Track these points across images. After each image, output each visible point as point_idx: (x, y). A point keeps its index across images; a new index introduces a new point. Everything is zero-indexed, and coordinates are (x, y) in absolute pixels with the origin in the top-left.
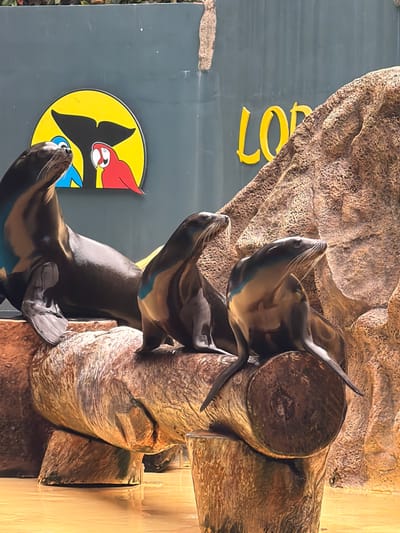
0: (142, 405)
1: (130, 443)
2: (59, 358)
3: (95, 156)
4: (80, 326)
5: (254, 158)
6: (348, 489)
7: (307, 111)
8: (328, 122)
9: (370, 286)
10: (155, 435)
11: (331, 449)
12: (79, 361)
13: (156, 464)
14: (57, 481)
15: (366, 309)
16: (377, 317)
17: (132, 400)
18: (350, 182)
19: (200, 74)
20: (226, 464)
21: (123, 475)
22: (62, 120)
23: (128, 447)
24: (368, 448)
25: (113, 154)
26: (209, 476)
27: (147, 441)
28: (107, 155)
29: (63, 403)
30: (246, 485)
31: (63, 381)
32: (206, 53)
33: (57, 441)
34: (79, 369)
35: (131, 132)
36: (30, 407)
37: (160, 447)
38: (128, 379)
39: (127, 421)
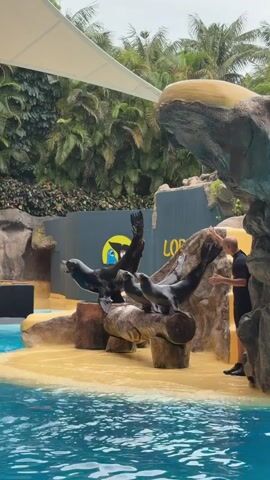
0: (136, 329)
2: (111, 315)
5: (168, 255)
6: (198, 353)
7: (184, 241)
8: (190, 244)
9: (203, 293)
10: (140, 338)
11: (192, 341)
12: (117, 315)
13: (140, 346)
14: (110, 351)
15: (202, 299)
16: (205, 302)
17: (133, 327)
19: (152, 230)
20: (161, 346)
21: (130, 349)
22: (111, 244)
23: (132, 341)
24: (203, 341)
26: (155, 350)
27: (138, 339)
29: (112, 328)
30: (167, 352)
31: (113, 321)
32: (154, 224)
33: (111, 338)
34: (117, 318)
36: (103, 329)
37: (142, 341)
38: (131, 320)
39: (131, 333)
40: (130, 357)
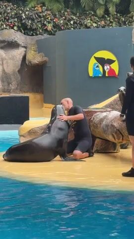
0: (119, 131)
1: (116, 141)
2: (97, 120)
3: (106, 68)
10: (123, 139)
12: (102, 120)
13: (124, 147)
14: (97, 152)
17: (117, 130)
19: (133, 45)
21: (115, 150)
23: (116, 142)
25: (110, 67)
27: (121, 140)
28: (108, 67)
31: (98, 125)
33: (97, 141)
34: (102, 122)
35: (114, 61)
37: (124, 142)
38: (115, 124)
39: (115, 136)
40: (115, 157)
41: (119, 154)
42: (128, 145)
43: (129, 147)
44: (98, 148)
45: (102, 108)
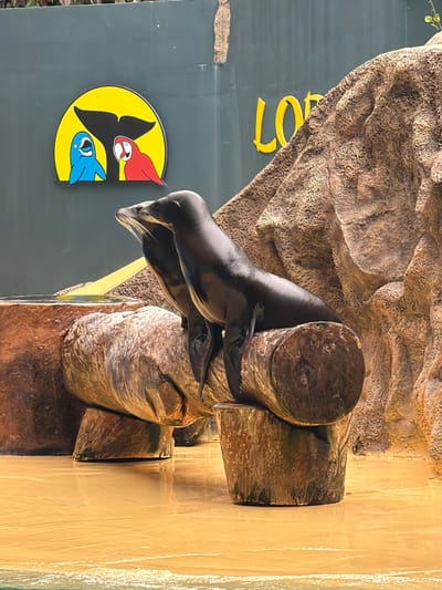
0: (170, 380)
1: (160, 417)
2: (90, 338)
3: (118, 149)
4: (108, 307)
5: (270, 147)
6: (370, 456)
7: (318, 97)
8: (342, 103)
9: (386, 261)
10: (183, 410)
11: (352, 416)
12: (105, 341)
13: (185, 438)
14: (90, 457)
15: (383, 282)
16: (394, 290)
17: (161, 375)
18: (363, 161)
19: (216, 68)
20: (253, 433)
21: (154, 449)
23: (159, 421)
24: (388, 416)
25: (135, 147)
26: (235, 446)
27: (176, 415)
28: (128, 149)
29: (91, 385)
30: (274, 451)
31: (94, 360)
32: (222, 47)
33: (90, 418)
34: (109, 348)
36: (62, 386)
37: (189, 420)
38: (156, 355)
39: (156, 396)
40: (155, 477)
41: (170, 465)
42: (202, 431)
43: (204, 438)
44: (94, 445)
45: (106, 297)
